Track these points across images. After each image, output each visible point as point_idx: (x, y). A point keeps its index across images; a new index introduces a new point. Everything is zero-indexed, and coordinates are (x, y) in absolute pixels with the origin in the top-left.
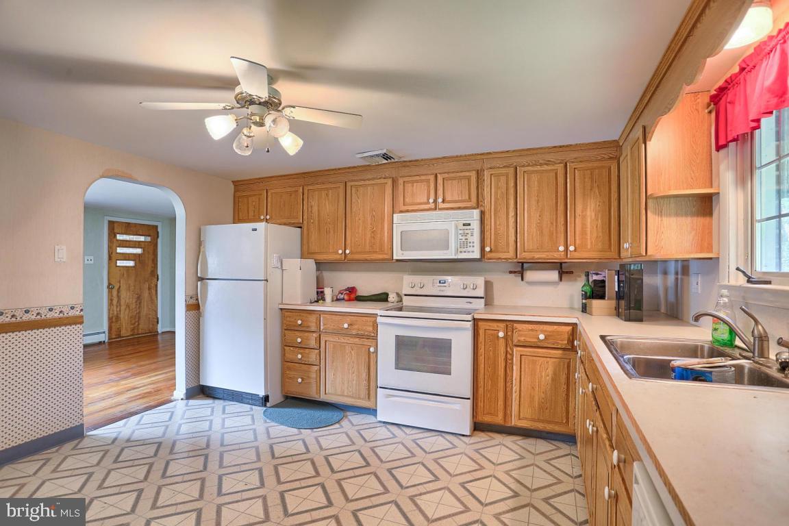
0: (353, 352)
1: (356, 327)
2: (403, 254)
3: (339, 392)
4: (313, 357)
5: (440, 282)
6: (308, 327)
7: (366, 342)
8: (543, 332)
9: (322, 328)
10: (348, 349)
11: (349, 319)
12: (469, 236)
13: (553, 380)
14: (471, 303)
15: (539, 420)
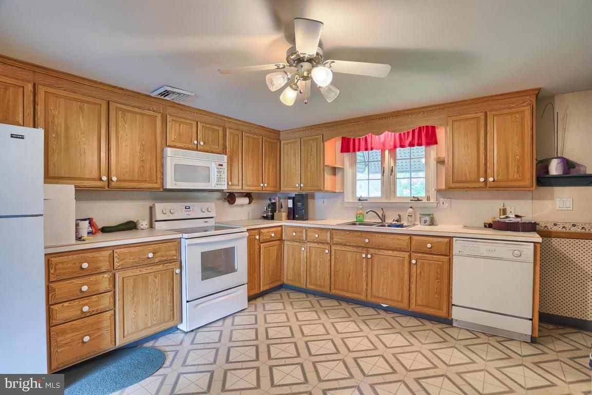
0: (156, 280)
1: (159, 254)
2: (176, 184)
3: (141, 326)
4: (106, 301)
5: (186, 208)
6: (98, 268)
7: (170, 266)
8: (272, 232)
9: (116, 264)
10: (151, 278)
11: (151, 247)
12: (222, 173)
13: (276, 257)
14: (207, 222)
15: (272, 283)
